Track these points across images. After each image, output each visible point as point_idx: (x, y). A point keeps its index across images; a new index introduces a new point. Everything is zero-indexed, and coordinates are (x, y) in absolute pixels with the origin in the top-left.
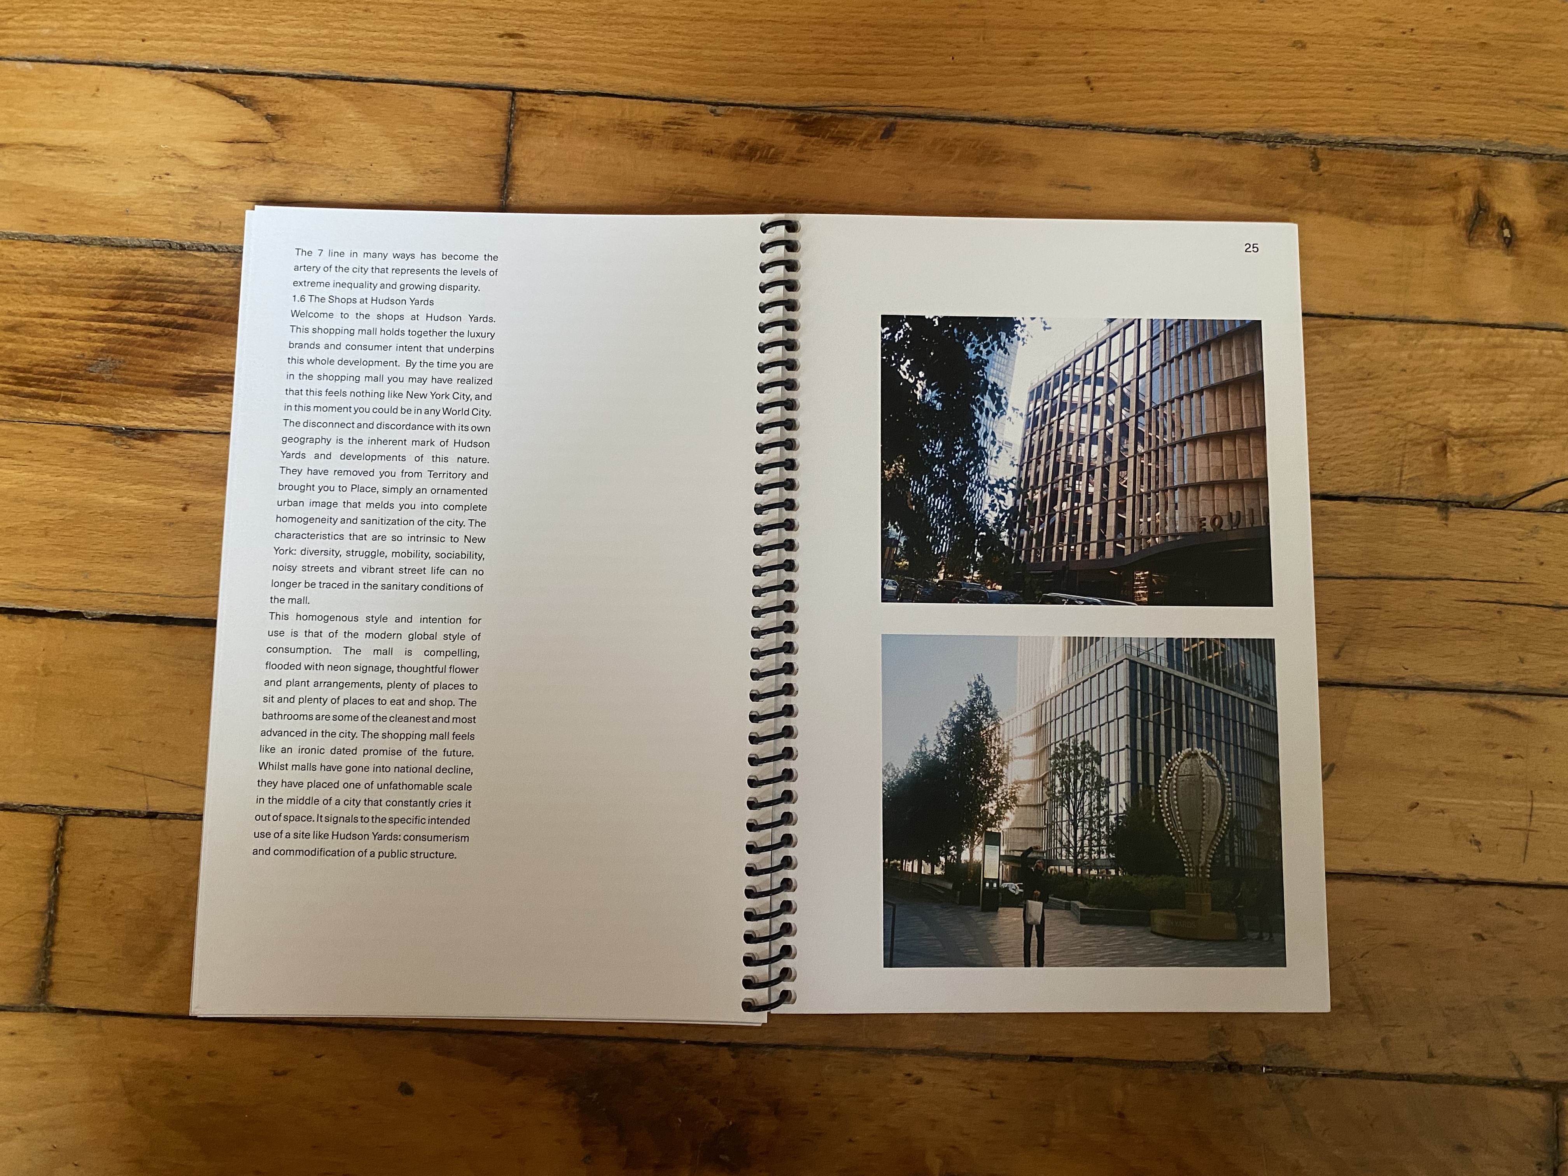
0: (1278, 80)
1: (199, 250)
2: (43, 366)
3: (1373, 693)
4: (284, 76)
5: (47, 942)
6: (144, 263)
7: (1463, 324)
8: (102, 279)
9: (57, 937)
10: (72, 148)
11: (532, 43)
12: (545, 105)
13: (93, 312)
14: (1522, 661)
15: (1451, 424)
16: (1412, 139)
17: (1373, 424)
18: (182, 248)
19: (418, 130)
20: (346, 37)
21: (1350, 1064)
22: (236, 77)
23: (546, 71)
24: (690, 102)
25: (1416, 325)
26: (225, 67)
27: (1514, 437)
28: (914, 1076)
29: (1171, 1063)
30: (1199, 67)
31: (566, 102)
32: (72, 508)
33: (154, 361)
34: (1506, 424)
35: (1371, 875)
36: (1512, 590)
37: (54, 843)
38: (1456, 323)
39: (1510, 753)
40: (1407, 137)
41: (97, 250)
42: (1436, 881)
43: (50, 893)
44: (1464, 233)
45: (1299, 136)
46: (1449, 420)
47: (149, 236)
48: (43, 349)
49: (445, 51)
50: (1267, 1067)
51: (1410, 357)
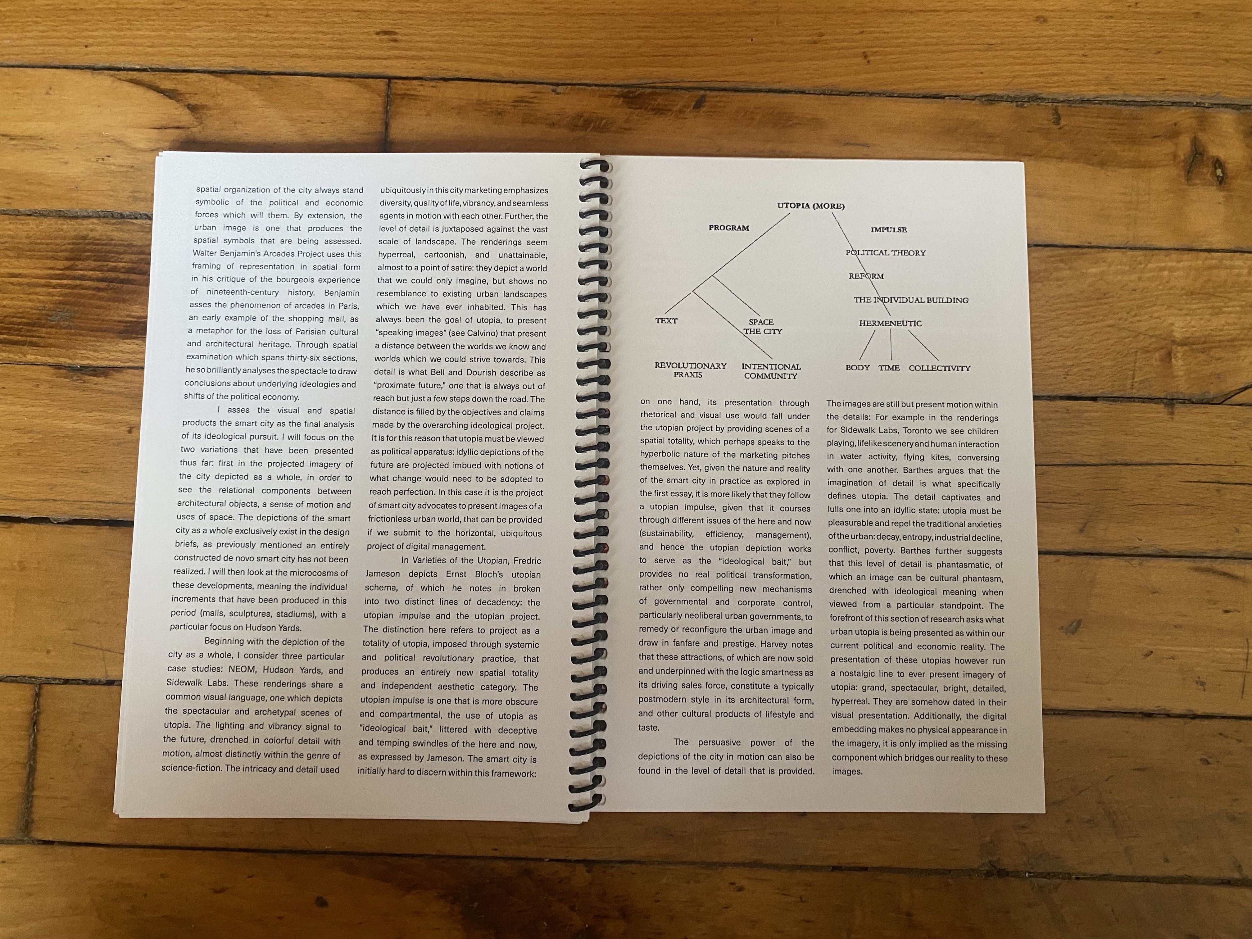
0: (1025, 49)
1: (136, 218)
2: (14, 317)
3: (1112, 561)
4: (201, 72)
5: (28, 787)
6: (92, 230)
7: (1184, 250)
8: (58, 245)
9: (37, 783)
10: (31, 137)
11: (405, 38)
12: (415, 90)
13: (51, 272)
14: (1238, 531)
15: (1175, 334)
16: (1138, 96)
17: (1109, 336)
18: (122, 216)
19: (312, 113)
20: (251, 38)
21: (1098, 869)
22: (162, 75)
23: (416, 62)
24: (535, 83)
25: (1144, 252)
26: (153, 67)
27: (1229, 344)
28: (737, 885)
29: (950, 871)
30: (957, 41)
31: (432, 87)
32: (39, 433)
33: (102, 310)
34: (1221, 333)
35: (1114, 712)
36: (1229, 472)
37: (33, 706)
38: (1178, 250)
39: (1229, 608)
40: (1134, 94)
41: (53, 221)
42: (1168, 716)
43: (29, 749)
44: (1183, 173)
45: (1044, 96)
46: (1173, 331)
47: (95, 208)
48: (11, 303)
49: (332, 48)
50: (1030, 873)
51: (1140, 279)
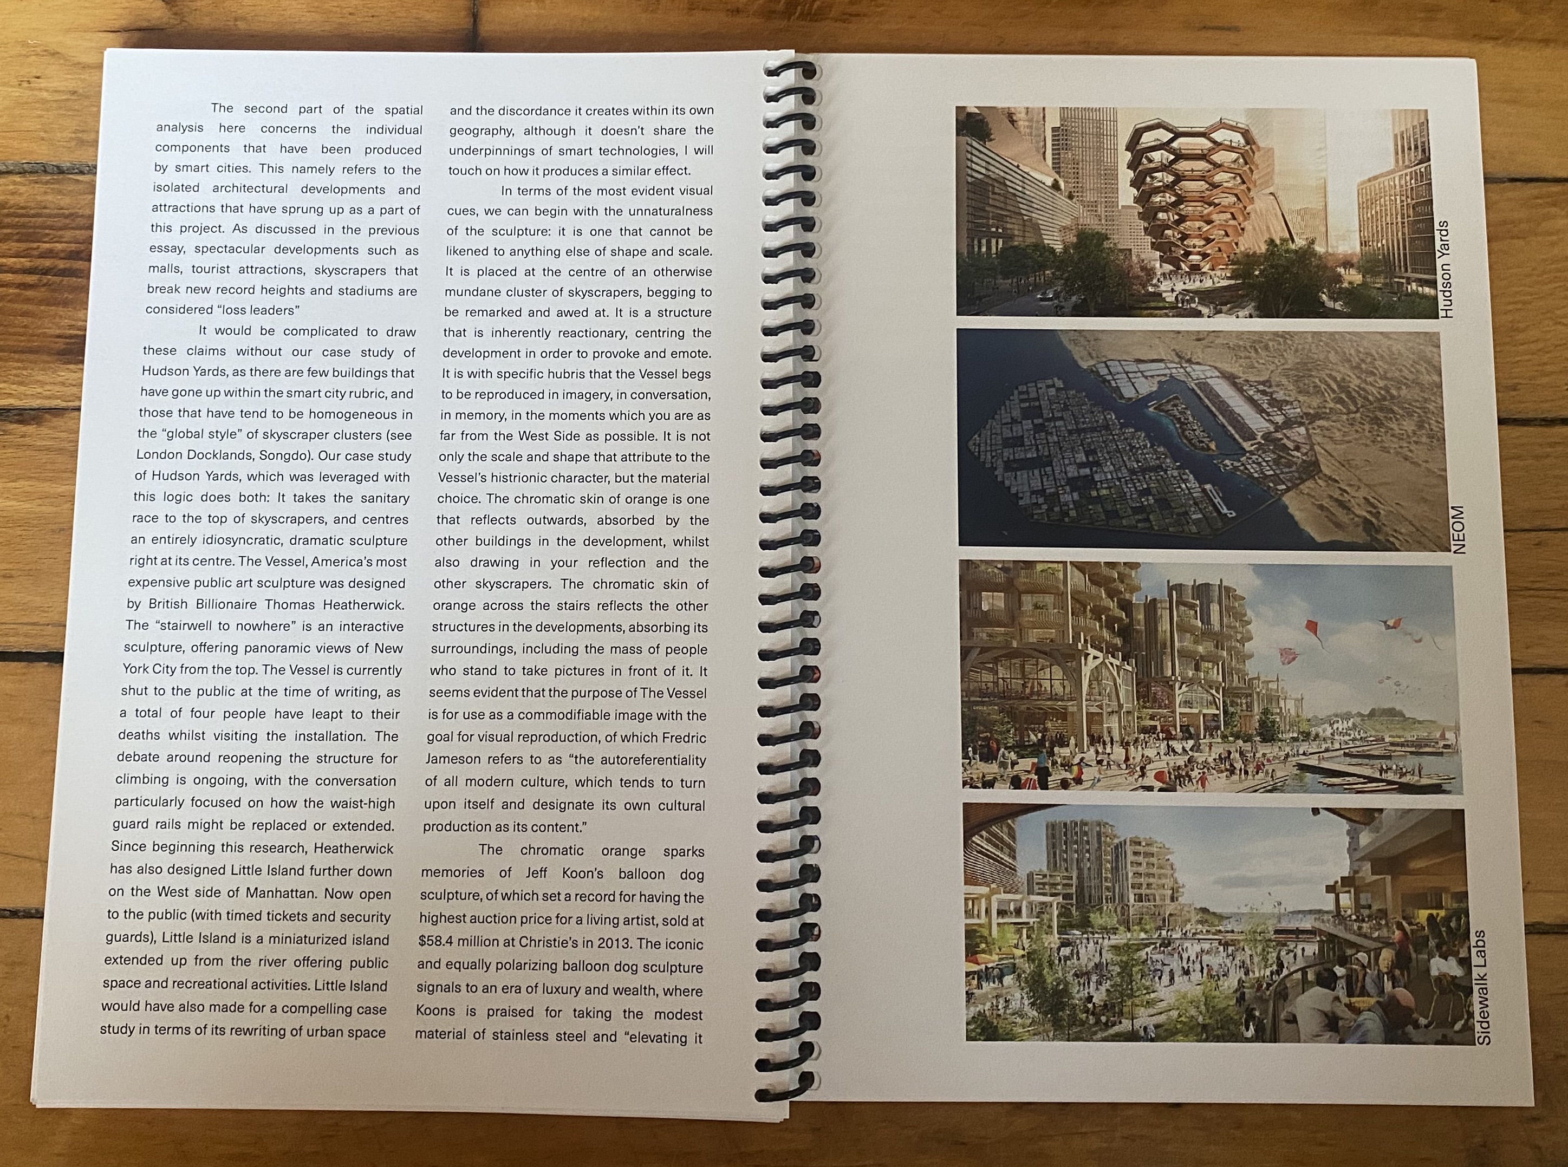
18: (61, 171)
33: (31, 319)
47: (17, 158)
